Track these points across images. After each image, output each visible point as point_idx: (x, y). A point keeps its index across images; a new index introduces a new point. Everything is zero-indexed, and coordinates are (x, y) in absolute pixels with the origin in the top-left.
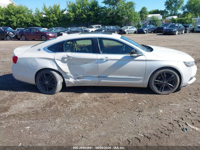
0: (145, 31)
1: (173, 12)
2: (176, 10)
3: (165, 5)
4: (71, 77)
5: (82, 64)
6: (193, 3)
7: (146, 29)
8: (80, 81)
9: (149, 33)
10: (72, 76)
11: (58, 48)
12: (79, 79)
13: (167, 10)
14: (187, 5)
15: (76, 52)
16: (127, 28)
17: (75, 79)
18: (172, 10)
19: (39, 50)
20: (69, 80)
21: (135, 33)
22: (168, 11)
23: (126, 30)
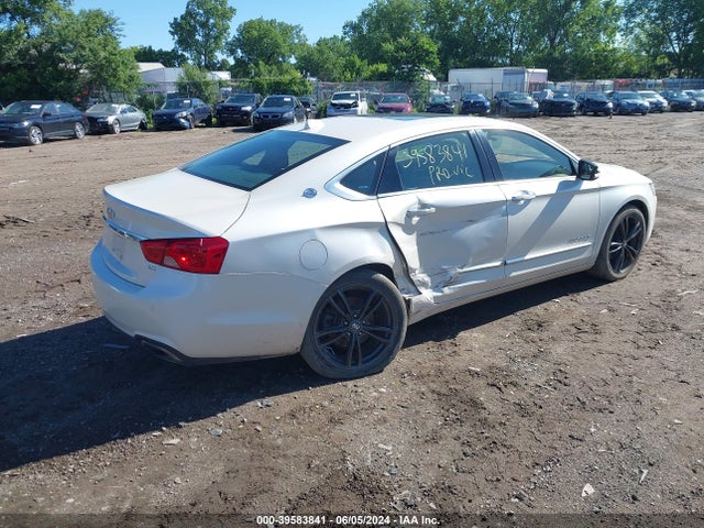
0: (183, 121)
1: (203, 57)
2: (211, 52)
3: (172, 33)
4: (424, 284)
5: (462, 228)
6: (255, 33)
7: (184, 114)
8: (452, 291)
9: (196, 127)
10: (427, 279)
11: (379, 176)
12: (452, 284)
13: (180, 52)
14: (238, 40)
15: (438, 184)
16: (112, 112)
17: (435, 288)
18: (200, 53)
19: (310, 193)
20: (419, 296)
21: (143, 127)
22: (187, 55)
23: (111, 119)
